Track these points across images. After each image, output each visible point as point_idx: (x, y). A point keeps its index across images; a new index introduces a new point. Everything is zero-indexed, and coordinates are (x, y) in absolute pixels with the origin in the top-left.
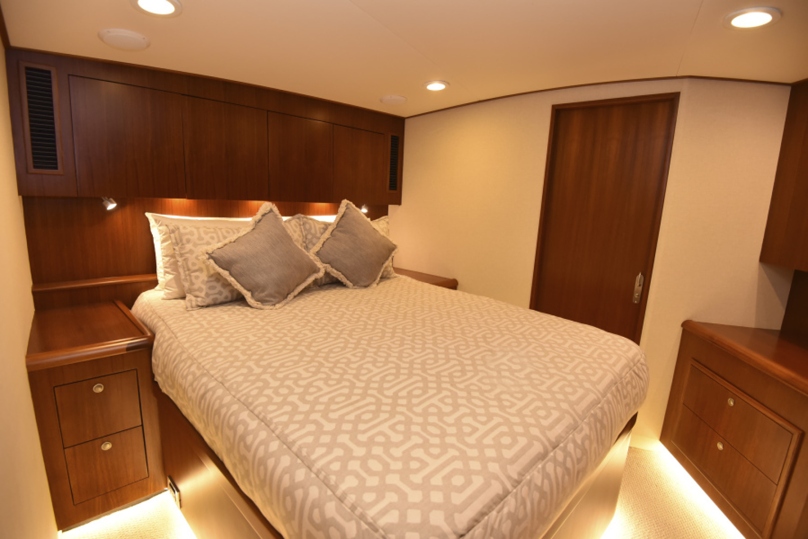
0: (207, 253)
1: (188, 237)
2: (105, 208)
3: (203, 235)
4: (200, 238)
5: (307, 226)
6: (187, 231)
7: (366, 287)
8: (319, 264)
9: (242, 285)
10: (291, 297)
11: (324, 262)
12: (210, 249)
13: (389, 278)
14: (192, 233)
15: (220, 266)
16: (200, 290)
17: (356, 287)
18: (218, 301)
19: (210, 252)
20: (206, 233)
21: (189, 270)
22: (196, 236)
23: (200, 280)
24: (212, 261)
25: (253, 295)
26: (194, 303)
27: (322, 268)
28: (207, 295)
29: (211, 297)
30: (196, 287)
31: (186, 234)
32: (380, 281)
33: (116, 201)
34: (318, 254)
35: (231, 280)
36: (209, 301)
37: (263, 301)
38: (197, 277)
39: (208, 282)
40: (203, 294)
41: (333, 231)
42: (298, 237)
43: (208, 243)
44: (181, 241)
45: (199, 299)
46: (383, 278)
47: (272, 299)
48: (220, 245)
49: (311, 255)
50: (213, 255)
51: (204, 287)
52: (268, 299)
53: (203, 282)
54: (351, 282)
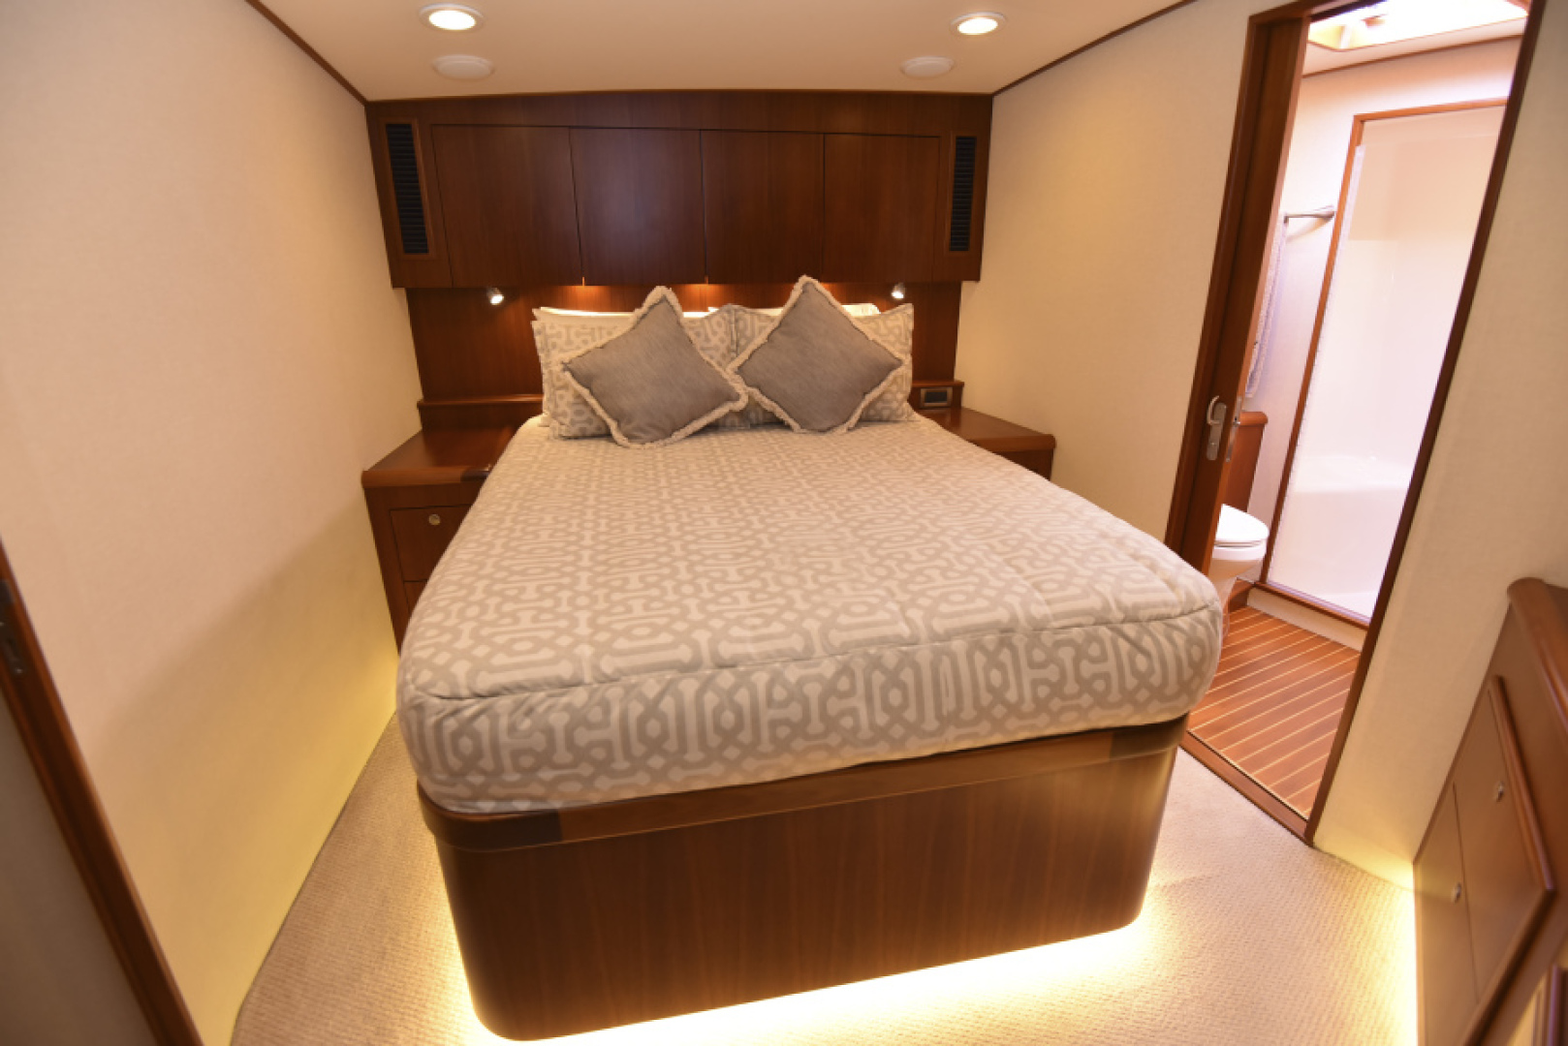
0: (563, 363)
1: (554, 340)
2: (488, 300)
3: (573, 337)
4: (569, 342)
5: (741, 324)
6: (554, 332)
7: (823, 431)
8: (739, 386)
9: (607, 411)
10: (678, 435)
11: (748, 385)
12: (566, 357)
13: (896, 422)
14: (559, 335)
15: (580, 382)
16: (564, 414)
17: (805, 431)
18: (588, 433)
19: (566, 361)
20: (578, 334)
21: (553, 386)
22: (564, 339)
23: (565, 400)
24: (568, 374)
25: (619, 426)
26: (557, 433)
27: (744, 394)
28: (573, 422)
29: (578, 426)
30: (560, 410)
31: (552, 336)
32: (858, 425)
33: (503, 291)
34: (740, 370)
35: (593, 401)
36: (574, 431)
37: (630, 437)
38: (562, 397)
39: (574, 404)
40: (567, 421)
41: (773, 332)
42: (719, 343)
43: (578, 348)
44: (546, 344)
45: (563, 427)
46: (865, 420)
47: (642, 435)
48: (580, 352)
49: (728, 373)
50: (569, 365)
51: (569, 411)
52: (635, 433)
53: (569, 405)
54: (796, 420)
